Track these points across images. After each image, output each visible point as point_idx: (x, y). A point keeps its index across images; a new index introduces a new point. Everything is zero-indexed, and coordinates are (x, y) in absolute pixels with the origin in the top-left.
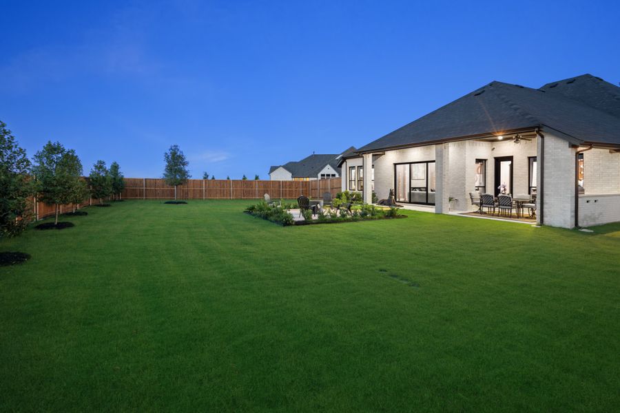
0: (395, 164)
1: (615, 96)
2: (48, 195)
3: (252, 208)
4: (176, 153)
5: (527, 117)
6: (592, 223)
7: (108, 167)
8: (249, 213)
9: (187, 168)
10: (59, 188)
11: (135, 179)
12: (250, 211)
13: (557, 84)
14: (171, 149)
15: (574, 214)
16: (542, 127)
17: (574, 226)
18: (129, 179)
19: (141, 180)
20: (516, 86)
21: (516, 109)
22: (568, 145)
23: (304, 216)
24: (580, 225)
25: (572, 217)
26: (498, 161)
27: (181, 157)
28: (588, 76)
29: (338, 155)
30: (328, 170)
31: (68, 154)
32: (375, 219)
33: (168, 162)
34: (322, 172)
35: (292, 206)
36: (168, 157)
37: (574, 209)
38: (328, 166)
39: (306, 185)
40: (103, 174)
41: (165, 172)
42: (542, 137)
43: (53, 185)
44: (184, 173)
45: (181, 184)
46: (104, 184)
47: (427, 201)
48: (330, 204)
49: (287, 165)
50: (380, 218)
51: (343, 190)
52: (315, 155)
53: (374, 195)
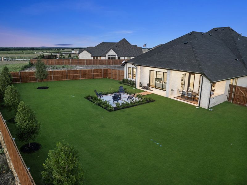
0: (150, 70)
6: (214, 105)
16: (203, 74)
17: (208, 108)
22: (209, 82)
24: (210, 107)
25: (208, 105)
26: (190, 74)
32: (143, 104)
34: (108, 54)
38: (112, 50)
39: (105, 71)
42: (203, 77)
47: (163, 87)
52: (104, 43)
53: (140, 83)
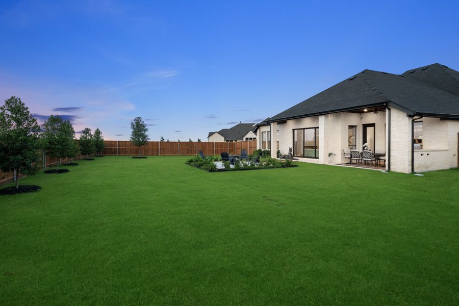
0: (294, 130)
1: (455, 79)
2: (51, 150)
3: (191, 161)
4: (139, 123)
5: (380, 96)
6: (425, 170)
7: (93, 133)
8: (189, 164)
9: (147, 133)
10: (59, 146)
11: (111, 142)
12: (190, 162)
13: (415, 71)
14: (136, 120)
15: (411, 163)
16: (389, 103)
17: (411, 172)
18: (107, 141)
19: (115, 142)
20: (382, 72)
21: (374, 90)
22: (406, 115)
23: (225, 165)
24: (415, 170)
25: (409, 165)
26: (365, 127)
27: (143, 126)
28: (437, 65)
29: (254, 124)
30: (251, 135)
31: (65, 124)
32: (275, 168)
33: (134, 129)
34: (247, 136)
35: (219, 160)
36: (133, 126)
37: (411, 160)
38: (251, 132)
39: (232, 145)
40: (89, 137)
41: (132, 136)
42: (389, 109)
43: (55, 144)
44: (145, 137)
45: (143, 144)
46: (89, 145)
47: (315, 156)
48: (245, 158)
49: (220, 131)
50: (278, 167)
51: (258, 148)
52: (241, 124)
53: (278, 152)
